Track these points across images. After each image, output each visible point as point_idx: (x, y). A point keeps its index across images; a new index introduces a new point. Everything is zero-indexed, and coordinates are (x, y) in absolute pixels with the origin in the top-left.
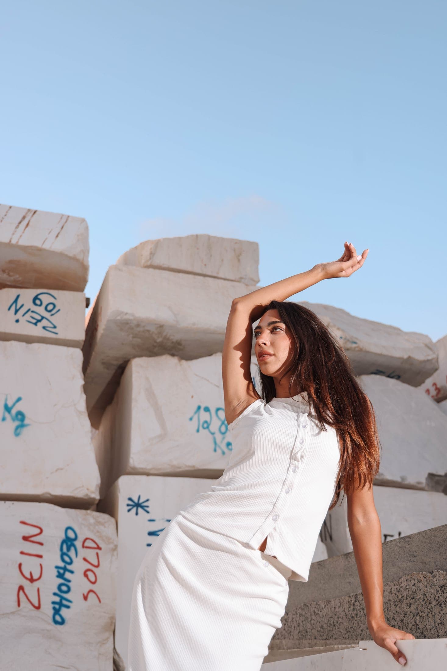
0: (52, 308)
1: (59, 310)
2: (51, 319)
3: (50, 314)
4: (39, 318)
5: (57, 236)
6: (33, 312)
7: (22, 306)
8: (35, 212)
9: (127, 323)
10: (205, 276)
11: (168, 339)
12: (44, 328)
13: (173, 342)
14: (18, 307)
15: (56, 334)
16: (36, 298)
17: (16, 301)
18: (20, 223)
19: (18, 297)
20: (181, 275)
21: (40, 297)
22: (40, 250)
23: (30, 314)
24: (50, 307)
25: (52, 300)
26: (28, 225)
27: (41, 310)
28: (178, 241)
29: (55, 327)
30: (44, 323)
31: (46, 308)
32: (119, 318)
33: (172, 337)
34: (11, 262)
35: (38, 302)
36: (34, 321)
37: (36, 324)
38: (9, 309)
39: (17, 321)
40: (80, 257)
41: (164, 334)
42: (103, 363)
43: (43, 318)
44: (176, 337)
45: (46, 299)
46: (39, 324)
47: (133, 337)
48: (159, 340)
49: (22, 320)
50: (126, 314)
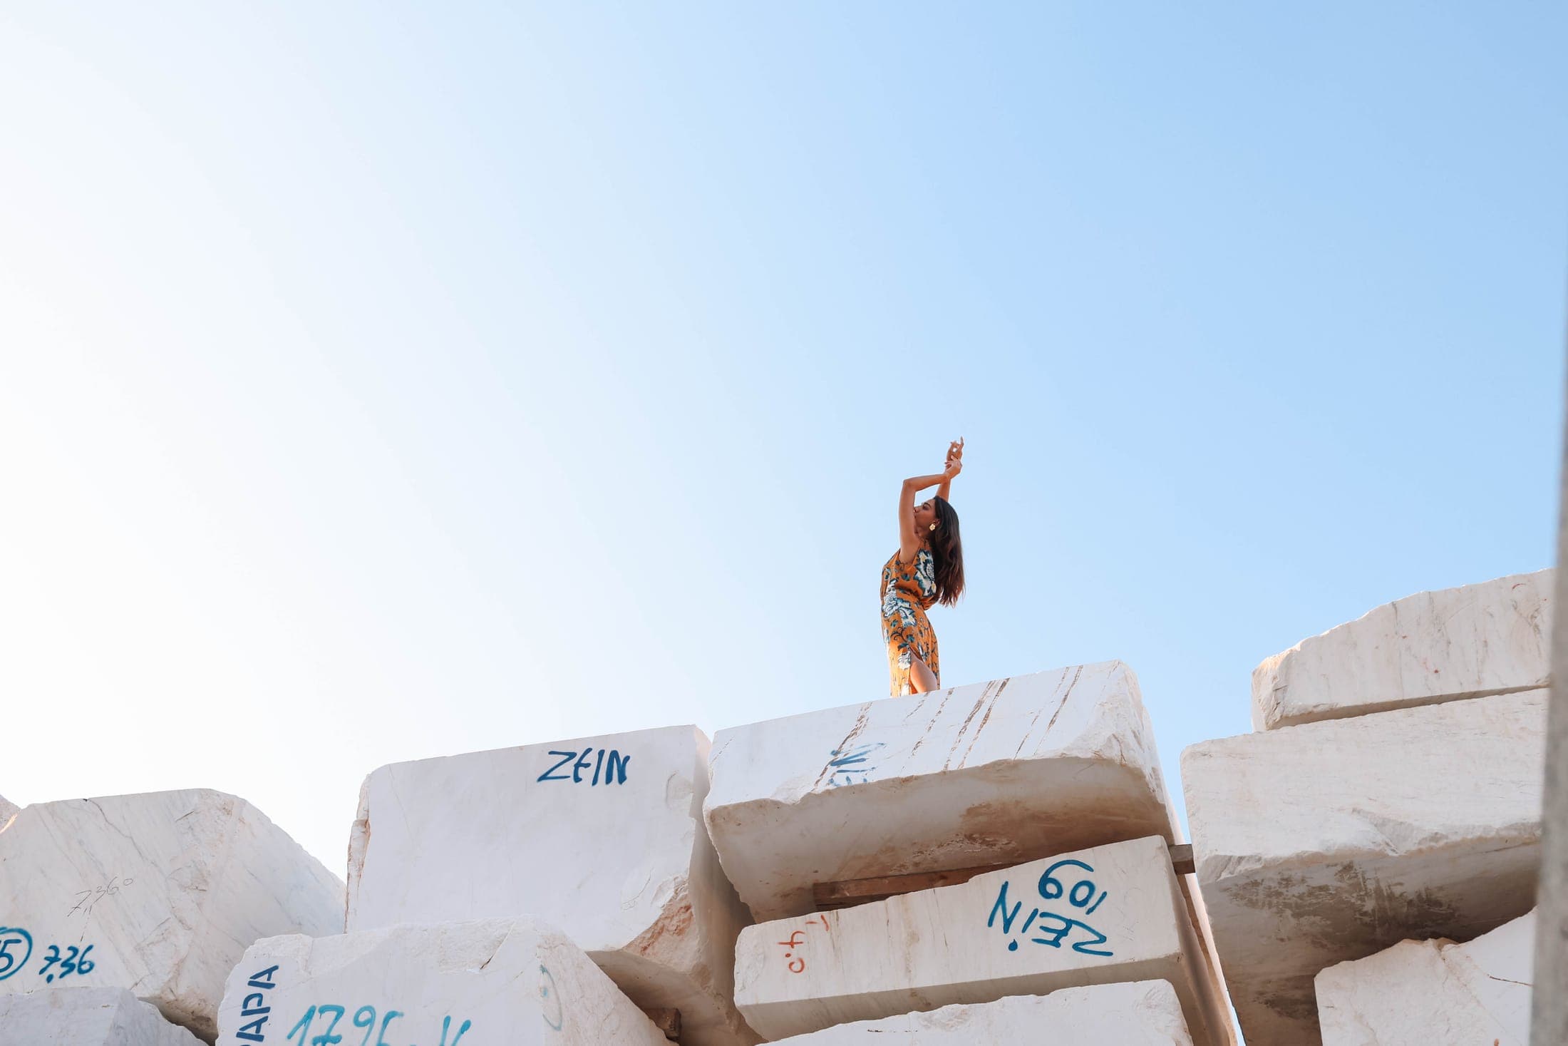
0: (1086, 896)
1: (1105, 894)
2: (1089, 920)
3: (1084, 909)
4: (1061, 925)
5: (1052, 722)
6: (1044, 915)
7: (1018, 906)
8: (1004, 684)
9: (1255, 884)
10: (1439, 700)
11: (1391, 897)
12: (1077, 947)
13: (1410, 903)
14: (1009, 914)
15: (1110, 954)
16: (1045, 880)
17: (1002, 900)
18: (970, 719)
19: (1005, 888)
20: (1369, 718)
21: (1052, 875)
22: (1015, 765)
23: (1038, 921)
24: (1082, 893)
25: (1083, 875)
26: (987, 716)
27: (1062, 906)
28: (1347, 636)
29: (1103, 939)
30: (1076, 934)
31: (1073, 899)
32: (1224, 875)
33: (1397, 891)
34: (971, 812)
35: (1051, 888)
36: (1051, 937)
37: (1056, 943)
38: (990, 924)
39: (1013, 946)
40: (1113, 753)
41: (1371, 886)
42: (1271, 1003)
43: (1070, 923)
44: (1411, 885)
45: (1068, 877)
46: (1062, 941)
47: (1297, 915)
48: (1369, 905)
49: (1024, 941)
50: (1241, 859)
